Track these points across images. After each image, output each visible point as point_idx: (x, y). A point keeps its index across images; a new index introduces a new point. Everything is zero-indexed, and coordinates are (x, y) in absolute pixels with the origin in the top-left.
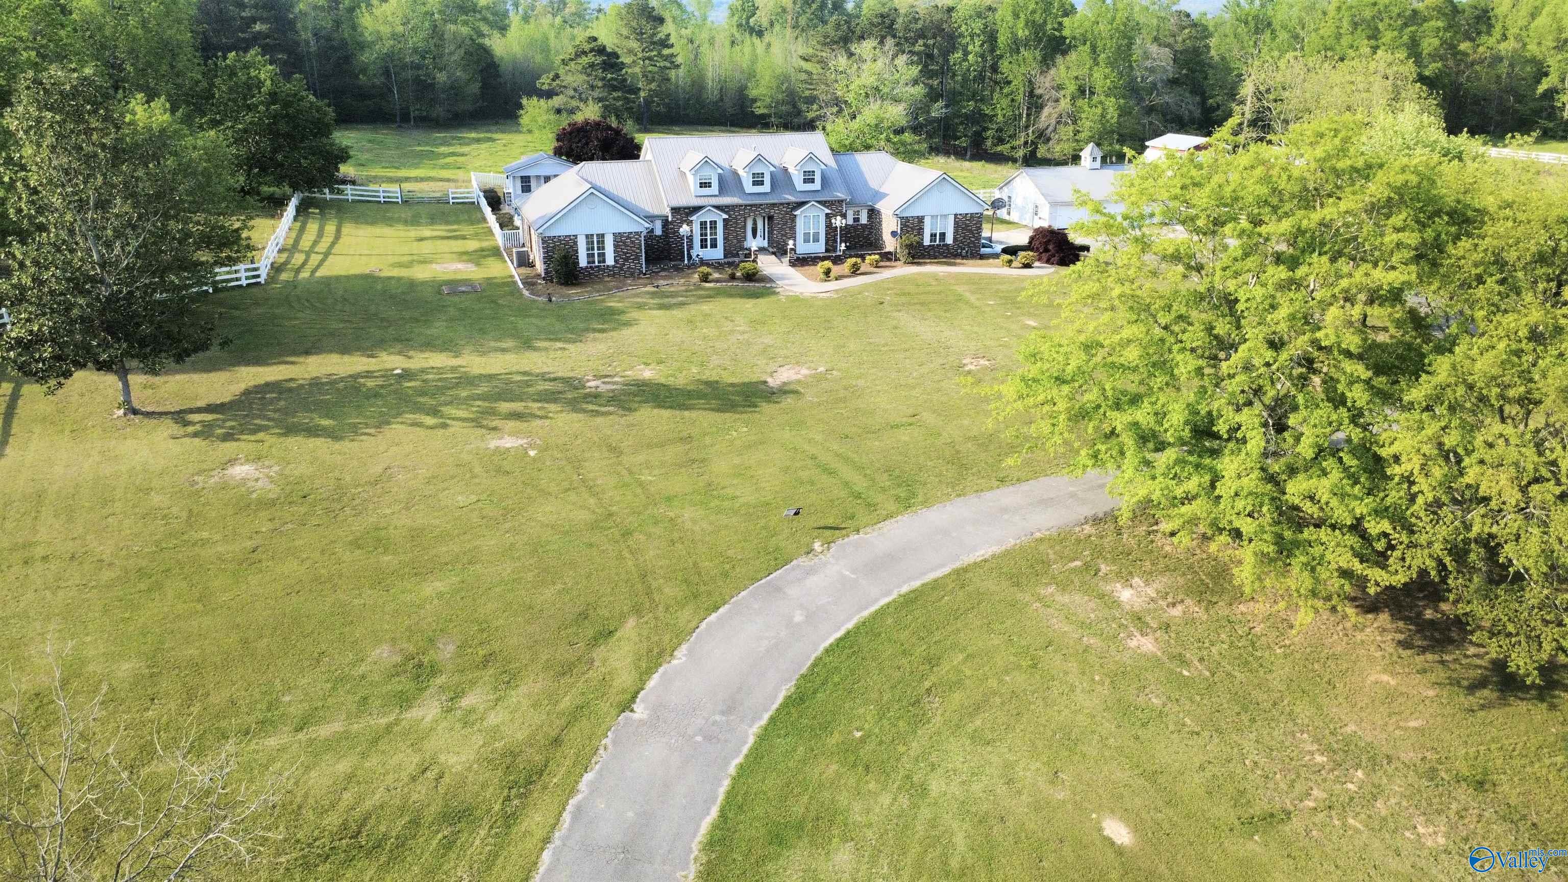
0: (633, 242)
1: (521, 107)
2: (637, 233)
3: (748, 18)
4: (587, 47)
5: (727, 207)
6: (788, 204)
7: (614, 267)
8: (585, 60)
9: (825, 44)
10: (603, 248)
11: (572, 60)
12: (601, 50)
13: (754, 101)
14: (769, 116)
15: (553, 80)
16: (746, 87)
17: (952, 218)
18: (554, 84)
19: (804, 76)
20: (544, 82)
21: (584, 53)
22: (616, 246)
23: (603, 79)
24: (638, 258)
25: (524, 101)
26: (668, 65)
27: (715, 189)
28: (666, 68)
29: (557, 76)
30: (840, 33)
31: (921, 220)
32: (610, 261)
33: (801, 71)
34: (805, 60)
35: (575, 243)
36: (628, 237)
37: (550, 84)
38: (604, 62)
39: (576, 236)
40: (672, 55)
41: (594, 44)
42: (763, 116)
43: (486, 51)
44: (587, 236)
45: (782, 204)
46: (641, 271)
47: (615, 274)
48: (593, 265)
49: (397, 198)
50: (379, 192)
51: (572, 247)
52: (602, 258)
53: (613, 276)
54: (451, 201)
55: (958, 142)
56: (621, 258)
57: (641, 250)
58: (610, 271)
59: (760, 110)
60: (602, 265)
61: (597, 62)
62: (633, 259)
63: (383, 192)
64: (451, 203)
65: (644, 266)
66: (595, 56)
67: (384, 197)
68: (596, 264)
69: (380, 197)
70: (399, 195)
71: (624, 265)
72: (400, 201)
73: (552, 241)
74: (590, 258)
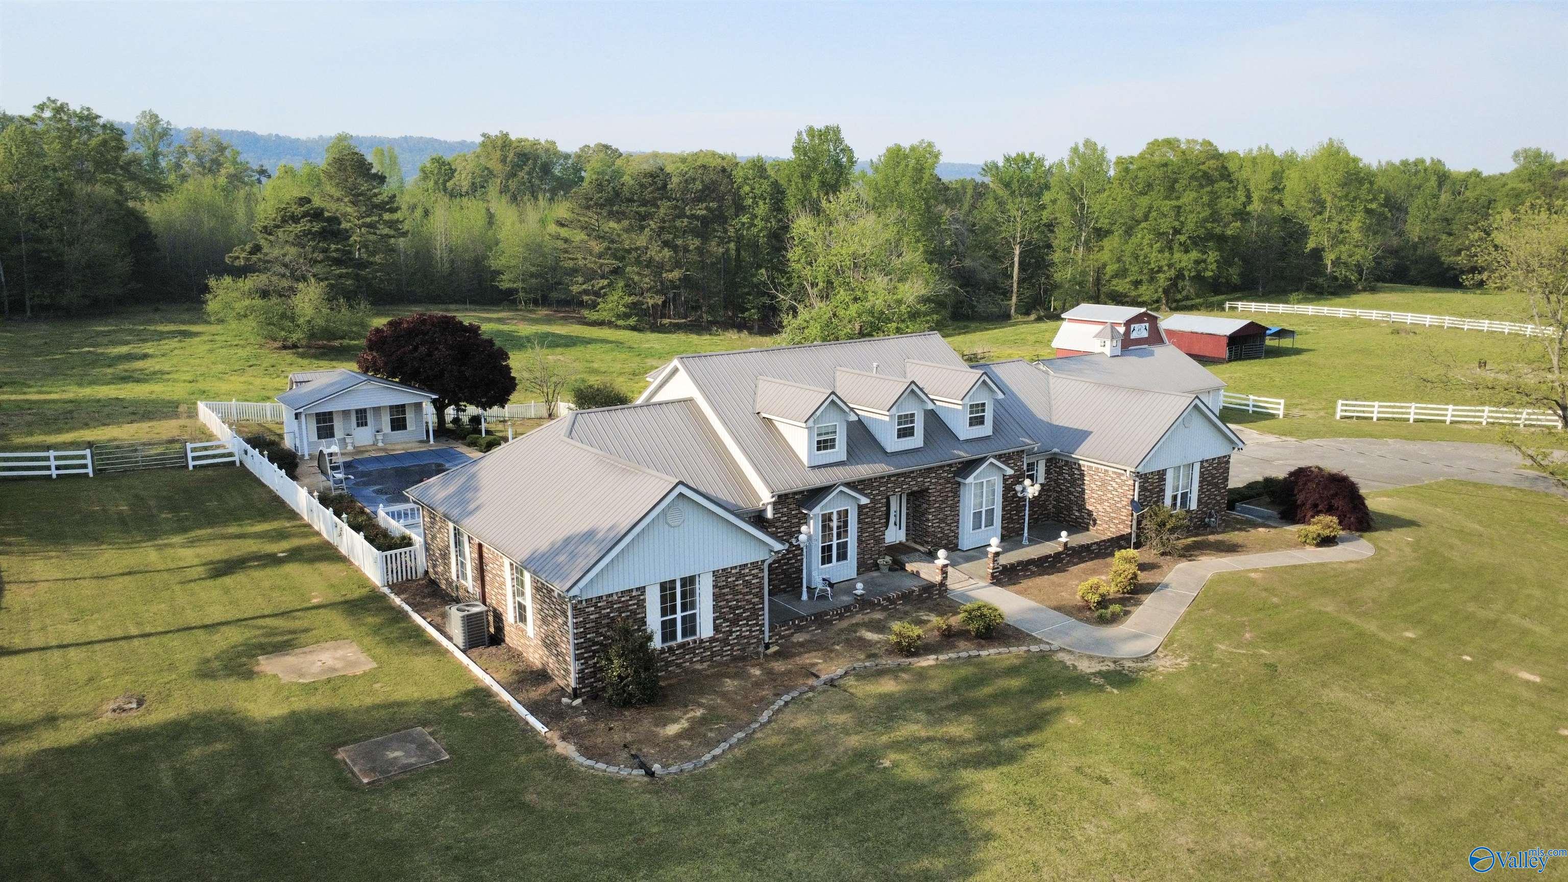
0: (747, 584)
1: (206, 289)
2: (755, 565)
3: (445, 182)
4: (299, 211)
5: (861, 482)
6: (950, 465)
7: (712, 640)
8: (298, 228)
9: (588, 208)
10: (693, 605)
11: (277, 227)
12: (317, 215)
13: (499, 273)
14: (516, 291)
15: (251, 253)
16: (486, 257)
17: (1197, 467)
18: (254, 258)
19: (560, 244)
20: (239, 255)
21: (295, 219)
22: (717, 597)
23: (325, 251)
24: (755, 613)
25: (212, 282)
26: (392, 232)
27: (839, 452)
28: (389, 236)
29: (257, 249)
30: (605, 195)
31: (1161, 474)
32: (706, 629)
33: (558, 237)
34: (562, 225)
35: (641, 604)
36: (740, 576)
37: (247, 259)
38: (324, 229)
39: (642, 590)
40: (398, 221)
41: (306, 207)
42: (511, 292)
43: (138, 218)
44: (663, 587)
45: (941, 467)
46: (760, 640)
47: (713, 654)
48: (673, 643)
49: (85, 466)
50: (47, 459)
51: (634, 613)
52: (690, 625)
53: (711, 660)
54: (191, 464)
55: (746, 314)
56: (726, 620)
57: (762, 598)
58: (705, 649)
59: (505, 284)
60: (689, 639)
61: (314, 229)
62: (747, 619)
63: (57, 458)
64: (191, 468)
65: (766, 628)
66: (311, 221)
67: (58, 468)
68: (679, 639)
69: (48, 468)
70: (89, 461)
71: (731, 632)
72: (90, 471)
73: (596, 606)
74: (668, 630)
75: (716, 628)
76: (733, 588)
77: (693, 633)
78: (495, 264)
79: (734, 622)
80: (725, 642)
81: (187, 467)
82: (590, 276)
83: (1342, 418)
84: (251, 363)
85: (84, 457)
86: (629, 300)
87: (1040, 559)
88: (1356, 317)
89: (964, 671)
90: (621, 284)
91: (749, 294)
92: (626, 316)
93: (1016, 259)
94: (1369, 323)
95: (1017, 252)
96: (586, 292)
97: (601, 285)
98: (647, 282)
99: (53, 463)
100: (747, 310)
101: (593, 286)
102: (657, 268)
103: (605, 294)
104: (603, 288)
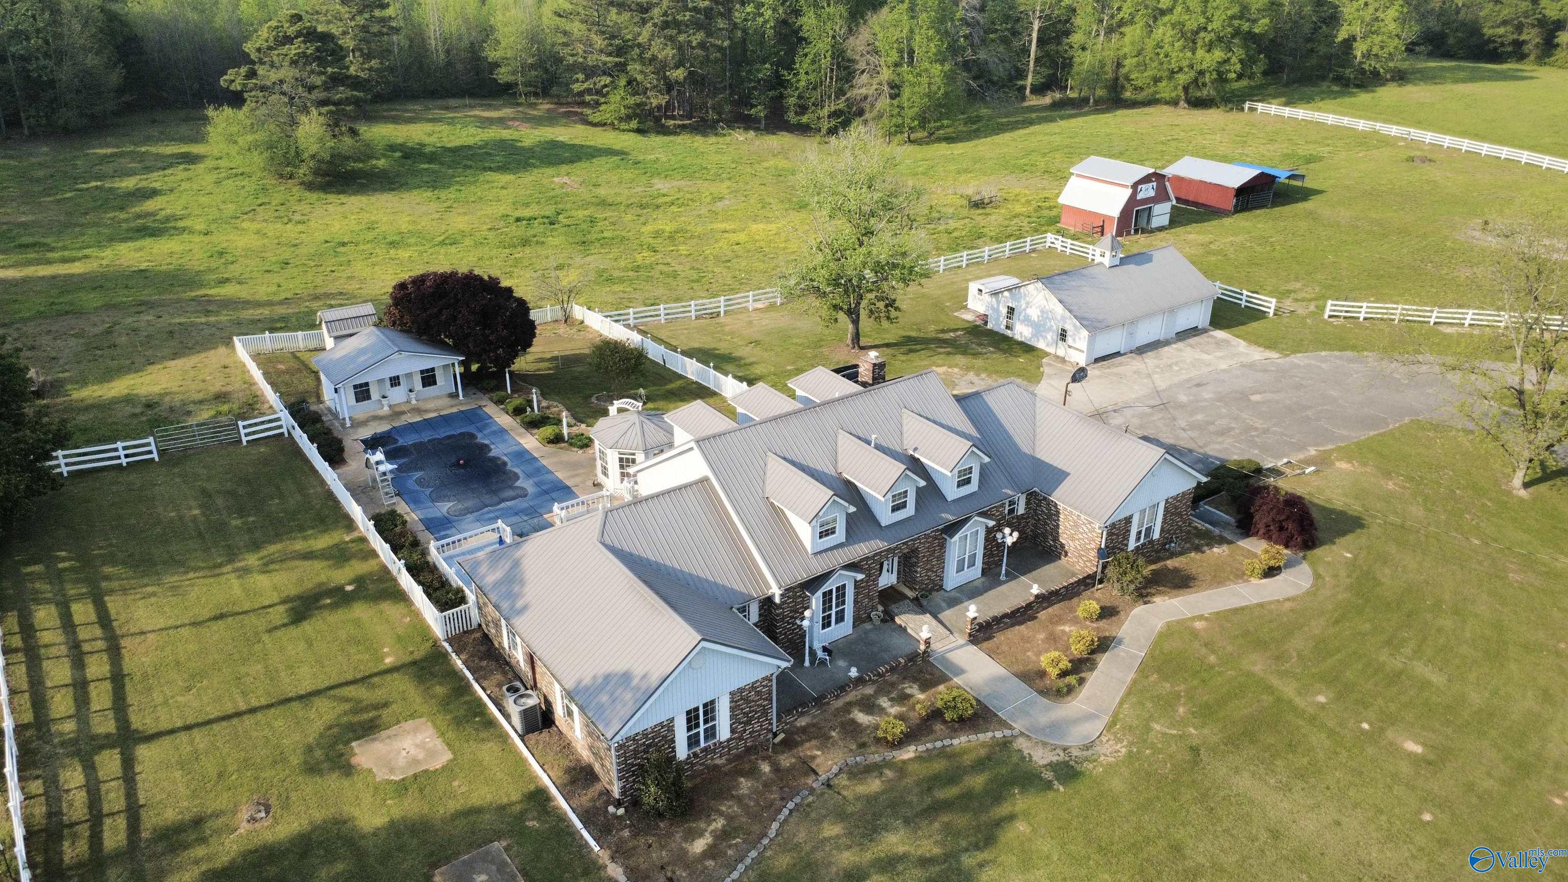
2: (765, 679)
5: (858, 561)
6: (941, 528)
7: (729, 740)
10: (713, 719)
11: (270, 48)
12: (311, 33)
17: (1162, 505)
21: (288, 40)
22: (733, 709)
23: (321, 73)
24: (765, 712)
27: (839, 536)
31: (1128, 520)
32: (723, 733)
34: (560, 16)
35: (670, 730)
36: (752, 689)
37: (243, 85)
38: (318, 50)
39: (671, 719)
40: (390, 18)
41: (298, 26)
42: (510, 86)
43: (122, 22)
44: (689, 713)
45: (929, 530)
46: (771, 730)
47: (730, 750)
48: (697, 749)
49: (150, 452)
50: (116, 450)
51: (665, 737)
52: (711, 733)
53: (729, 754)
54: (244, 440)
55: (753, 111)
56: (740, 723)
57: (771, 700)
58: (723, 748)
59: (503, 75)
60: (711, 743)
61: (309, 52)
62: (759, 718)
63: (125, 448)
64: (245, 443)
65: (774, 721)
66: (305, 42)
67: (127, 456)
68: (703, 744)
69: (119, 458)
70: (153, 448)
71: (745, 731)
72: (155, 456)
73: (634, 740)
74: (693, 741)
75: (733, 731)
76: (747, 700)
77: (714, 735)
78: (492, 55)
79: (748, 723)
80: (740, 738)
81: (240, 441)
82: (591, 72)
83: (1330, 317)
84: (259, 201)
85: (149, 444)
86: (631, 101)
87: (1013, 612)
88: (1376, 132)
89: (939, 766)
90: (623, 82)
91: (755, 88)
92: (629, 118)
93: (1035, 35)
94: (1387, 142)
95: (1036, 26)
96: (589, 91)
97: (602, 83)
98: (650, 80)
99: (122, 453)
100: (753, 106)
101: (595, 84)
102: (661, 68)
103: (608, 93)
104: (606, 86)
